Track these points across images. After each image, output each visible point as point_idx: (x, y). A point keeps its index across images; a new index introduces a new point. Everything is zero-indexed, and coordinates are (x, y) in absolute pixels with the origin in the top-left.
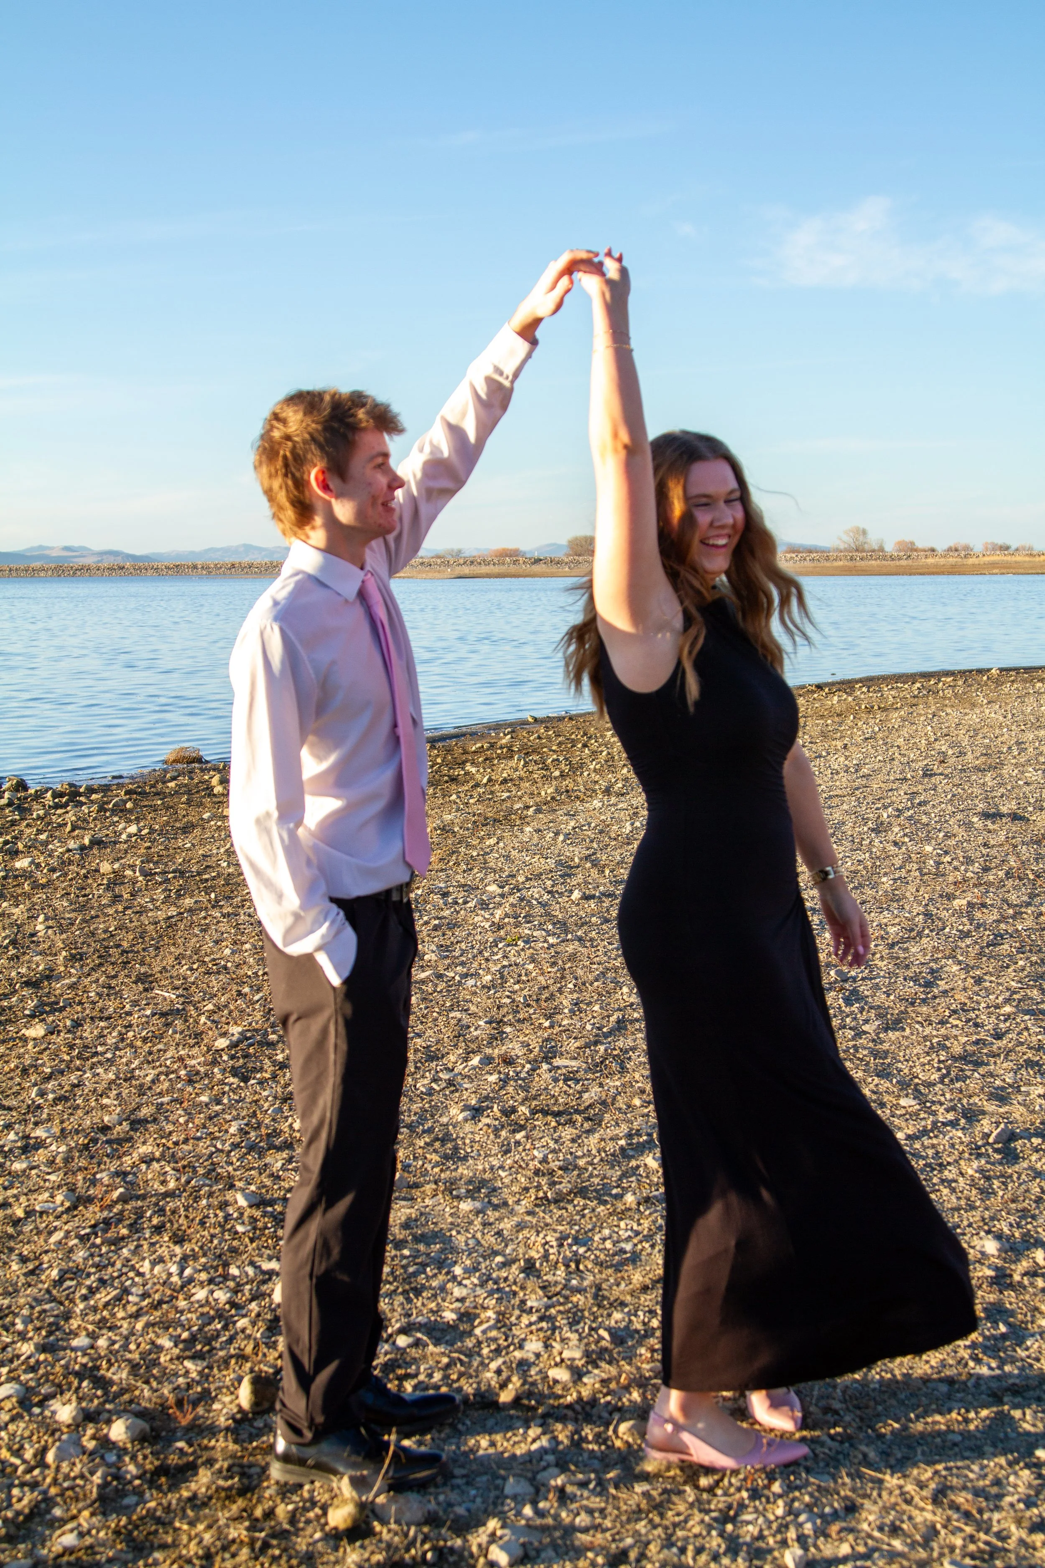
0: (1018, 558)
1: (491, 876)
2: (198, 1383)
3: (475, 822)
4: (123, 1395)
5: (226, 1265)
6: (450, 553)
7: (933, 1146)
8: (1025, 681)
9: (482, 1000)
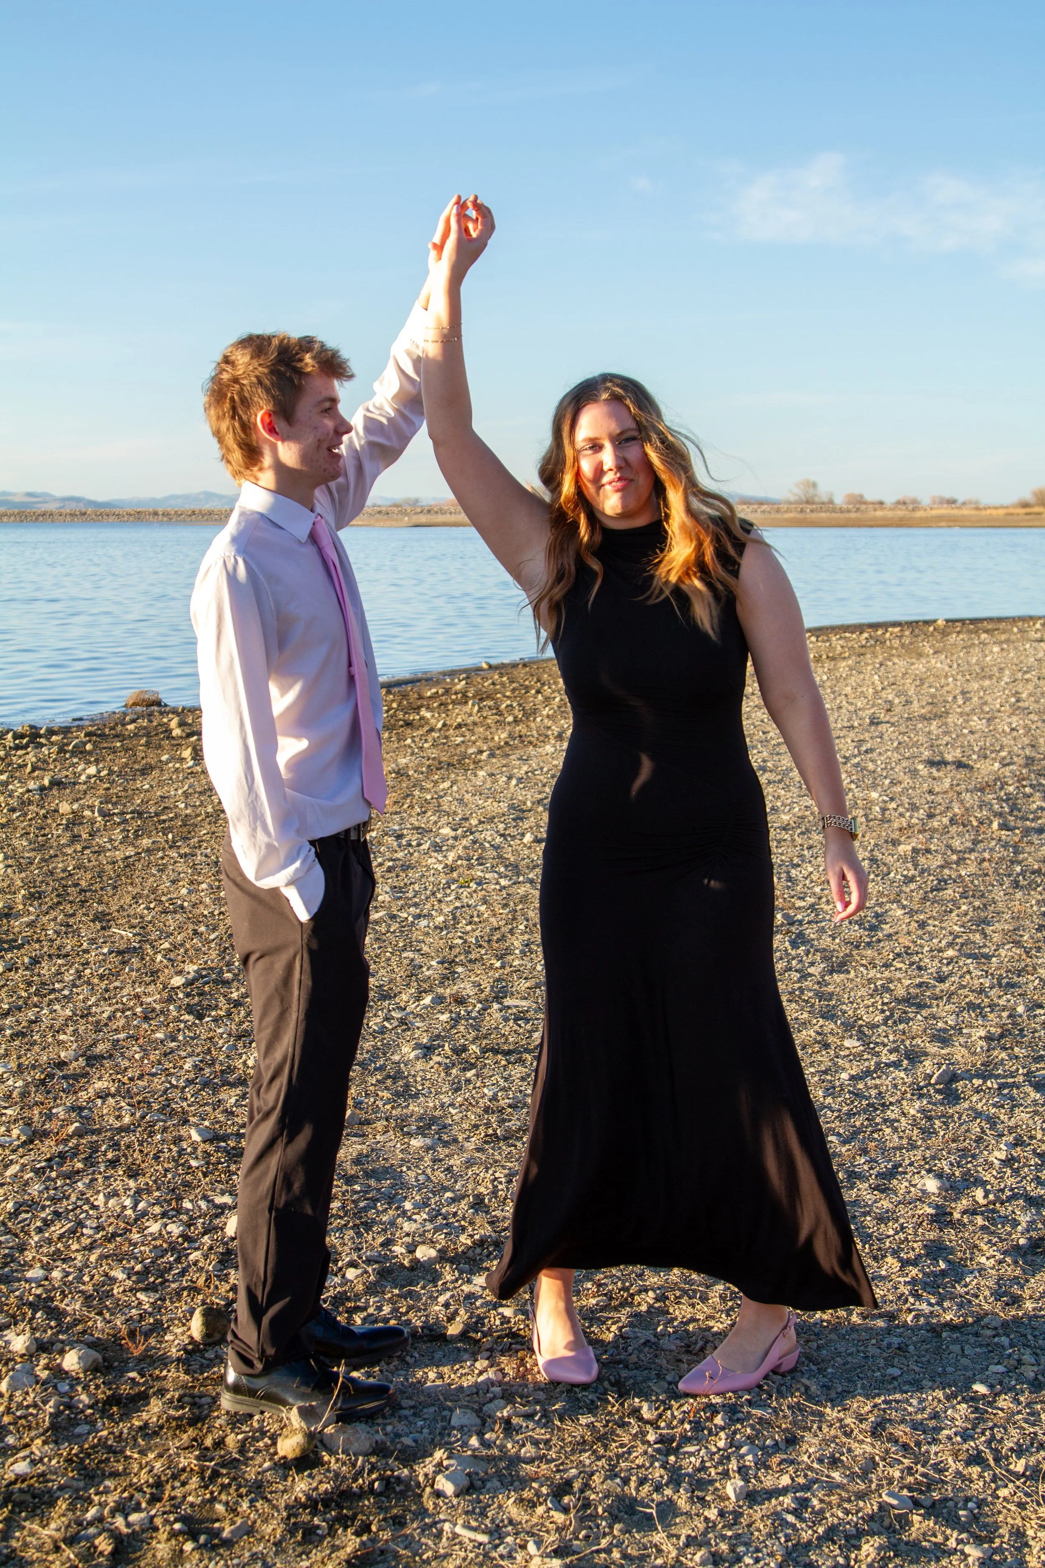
0: (965, 512)
1: (444, 820)
2: (150, 1314)
3: (429, 766)
4: (77, 1325)
5: (180, 1199)
6: (407, 502)
7: (876, 1087)
8: (970, 632)
9: (435, 941)
